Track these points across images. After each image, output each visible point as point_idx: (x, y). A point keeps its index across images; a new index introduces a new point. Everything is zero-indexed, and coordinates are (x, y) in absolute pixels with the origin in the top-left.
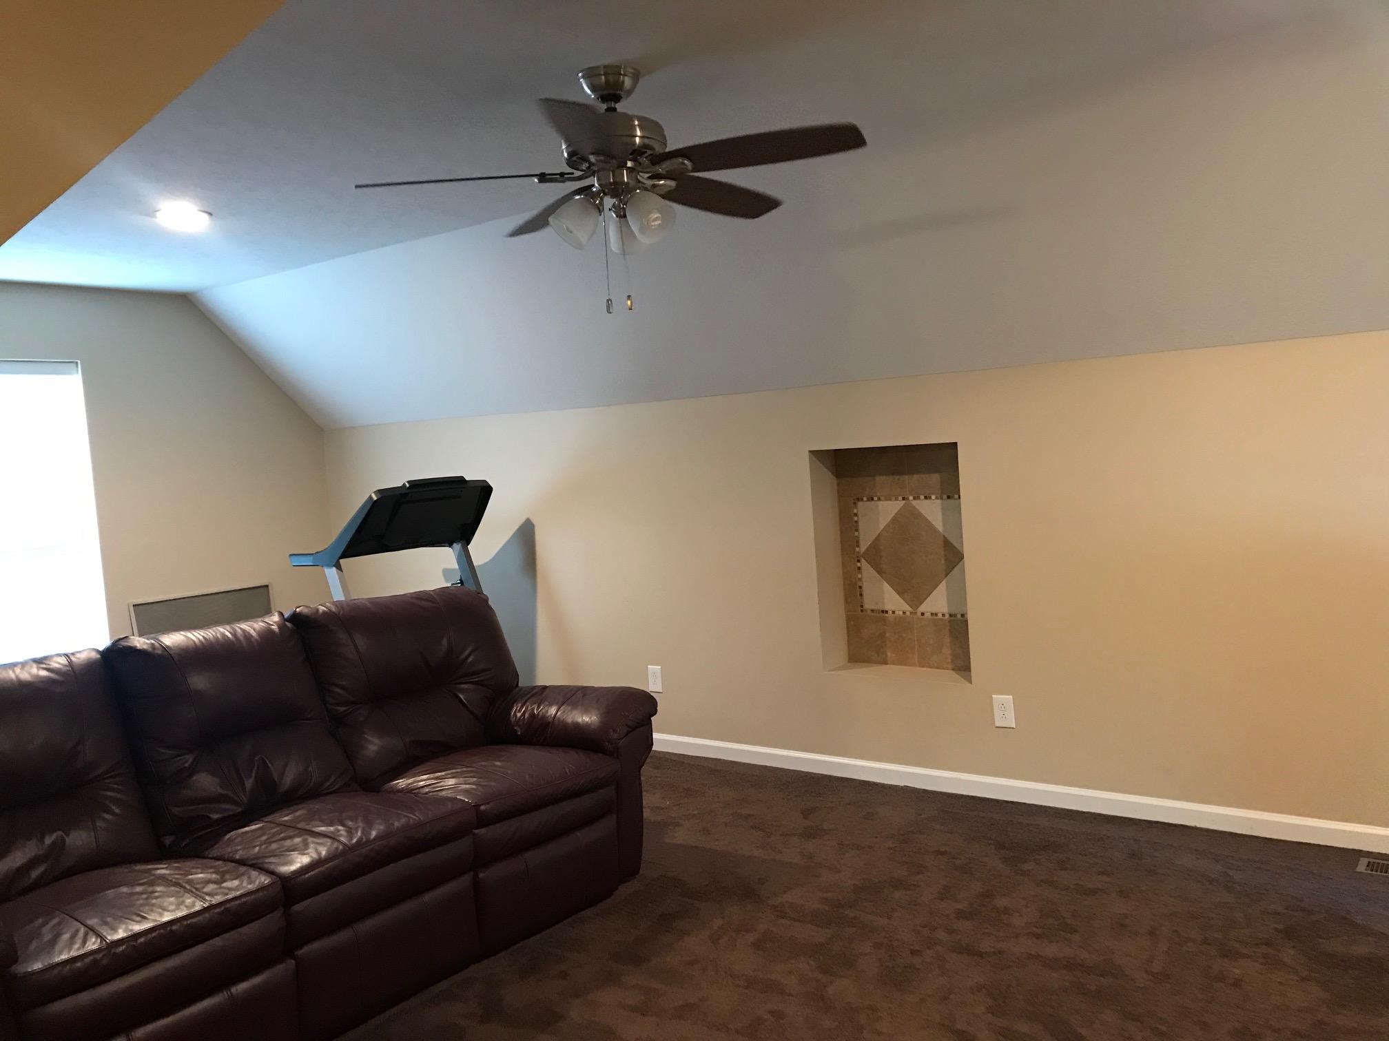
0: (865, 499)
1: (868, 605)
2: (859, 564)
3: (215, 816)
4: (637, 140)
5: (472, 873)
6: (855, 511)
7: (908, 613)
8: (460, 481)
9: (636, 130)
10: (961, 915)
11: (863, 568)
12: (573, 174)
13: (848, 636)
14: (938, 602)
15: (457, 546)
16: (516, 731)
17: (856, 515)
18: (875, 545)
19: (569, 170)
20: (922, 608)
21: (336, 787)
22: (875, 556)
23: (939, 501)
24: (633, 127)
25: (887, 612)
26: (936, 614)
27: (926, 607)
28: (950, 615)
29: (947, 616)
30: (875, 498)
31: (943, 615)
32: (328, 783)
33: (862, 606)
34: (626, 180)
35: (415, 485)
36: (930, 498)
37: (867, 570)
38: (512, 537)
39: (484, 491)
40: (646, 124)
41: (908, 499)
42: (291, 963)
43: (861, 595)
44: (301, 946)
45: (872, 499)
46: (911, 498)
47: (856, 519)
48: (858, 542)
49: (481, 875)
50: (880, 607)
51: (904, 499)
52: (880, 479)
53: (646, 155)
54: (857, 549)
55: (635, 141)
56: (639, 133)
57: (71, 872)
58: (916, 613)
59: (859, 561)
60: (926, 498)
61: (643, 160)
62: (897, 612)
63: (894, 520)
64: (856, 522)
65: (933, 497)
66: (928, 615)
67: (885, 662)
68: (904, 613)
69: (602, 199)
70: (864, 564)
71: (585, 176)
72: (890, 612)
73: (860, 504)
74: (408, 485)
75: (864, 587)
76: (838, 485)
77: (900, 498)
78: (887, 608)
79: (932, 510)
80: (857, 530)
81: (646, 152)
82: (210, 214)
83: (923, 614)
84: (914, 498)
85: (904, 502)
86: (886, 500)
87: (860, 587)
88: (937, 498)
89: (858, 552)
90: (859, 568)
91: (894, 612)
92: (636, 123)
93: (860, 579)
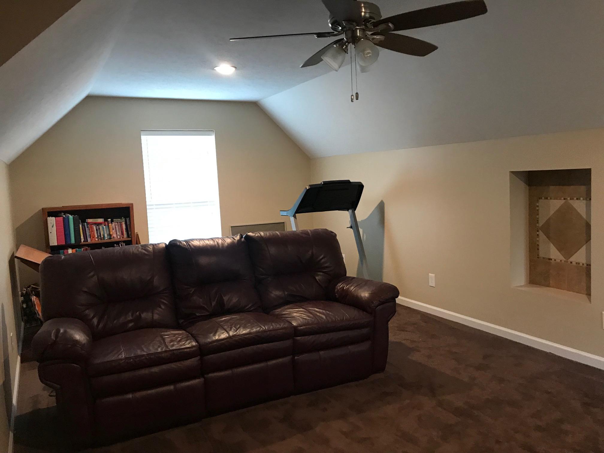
0: (543, 198)
1: (542, 254)
2: (538, 233)
3: (197, 314)
4: (363, 14)
5: (291, 356)
6: (537, 204)
7: (563, 261)
8: (348, 182)
9: (362, 9)
10: (538, 428)
11: (540, 235)
12: (334, 32)
13: (530, 271)
14: (579, 257)
15: (350, 211)
16: (336, 296)
17: (538, 206)
18: (548, 223)
19: (333, 31)
20: (571, 259)
21: (252, 309)
22: (547, 229)
23: (585, 201)
24: (361, 8)
25: (551, 259)
26: (579, 263)
27: (574, 259)
28: (587, 265)
29: (585, 265)
30: (549, 198)
31: (583, 264)
32: (248, 307)
33: (538, 255)
34: (358, 35)
35: (326, 183)
36: (580, 199)
37: (542, 236)
38: (375, 208)
39: (359, 187)
40: (369, 6)
41: (567, 199)
42: (202, 380)
43: (538, 249)
44: (208, 373)
45: (547, 198)
46: (569, 199)
47: (537, 208)
48: (538, 221)
49: (296, 358)
50: (547, 257)
51: (564, 199)
52: (552, 188)
53: (370, 23)
54: (537, 225)
55: (362, 15)
56: (363, 10)
57: (142, 327)
58: (567, 262)
59: (538, 231)
60: (577, 199)
61: (368, 25)
62: (557, 260)
63: (559, 211)
64: (538, 210)
65: (582, 199)
66: (574, 263)
67: (548, 286)
68: (561, 261)
69: (347, 46)
70: (541, 233)
71: (338, 34)
72: (553, 260)
73: (540, 200)
74: (323, 183)
75: (540, 245)
76: (529, 190)
77: (563, 198)
78: (551, 257)
79: (579, 205)
80: (538, 215)
81: (371, 21)
82: (235, 68)
83: (571, 263)
84: (571, 199)
85: (565, 200)
86: (554, 199)
87: (538, 245)
88: (583, 200)
89: (538, 226)
90: (538, 235)
91: (555, 260)
92: (363, 5)
93: (538, 241)
